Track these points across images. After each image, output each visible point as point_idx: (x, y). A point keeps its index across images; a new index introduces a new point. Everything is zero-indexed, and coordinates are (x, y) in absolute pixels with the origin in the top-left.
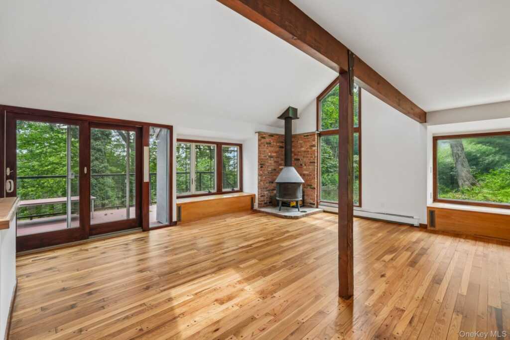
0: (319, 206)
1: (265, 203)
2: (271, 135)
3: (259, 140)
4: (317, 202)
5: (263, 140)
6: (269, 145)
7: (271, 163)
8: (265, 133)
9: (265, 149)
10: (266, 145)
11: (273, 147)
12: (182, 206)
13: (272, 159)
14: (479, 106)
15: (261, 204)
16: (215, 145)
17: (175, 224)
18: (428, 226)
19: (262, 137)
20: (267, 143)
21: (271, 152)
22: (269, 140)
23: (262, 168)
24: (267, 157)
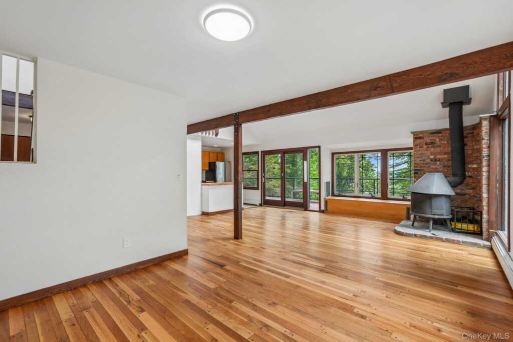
5: (418, 141)
6: (430, 146)
9: (424, 152)
10: (425, 147)
16: (380, 153)
17: (323, 212)
19: (416, 138)
20: (426, 144)
21: (435, 154)
22: (431, 140)
23: (417, 175)
24: (428, 161)
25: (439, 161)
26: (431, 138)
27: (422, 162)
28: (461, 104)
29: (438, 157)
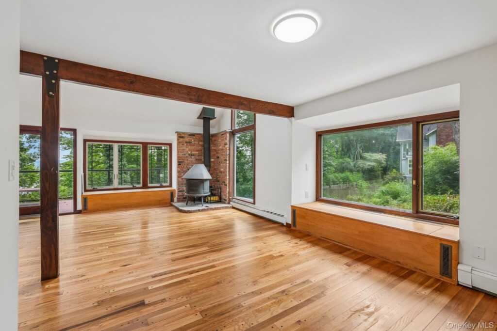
0: (231, 203)
1: (184, 198)
2: (192, 135)
3: (178, 140)
4: (229, 198)
5: (181, 140)
6: (188, 144)
7: (192, 161)
8: (183, 133)
9: (185, 148)
10: (186, 144)
11: (194, 145)
12: (89, 198)
13: (193, 157)
14: (327, 97)
15: (179, 198)
16: (141, 145)
17: (80, 212)
18: (292, 225)
19: (180, 137)
20: (186, 142)
21: (191, 151)
22: (189, 140)
23: (180, 166)
24: (187, 155)
25: (194, 155)
26: (189, 138)
27: (183, 156)
28: (209, 119)
29: (193, 153)
